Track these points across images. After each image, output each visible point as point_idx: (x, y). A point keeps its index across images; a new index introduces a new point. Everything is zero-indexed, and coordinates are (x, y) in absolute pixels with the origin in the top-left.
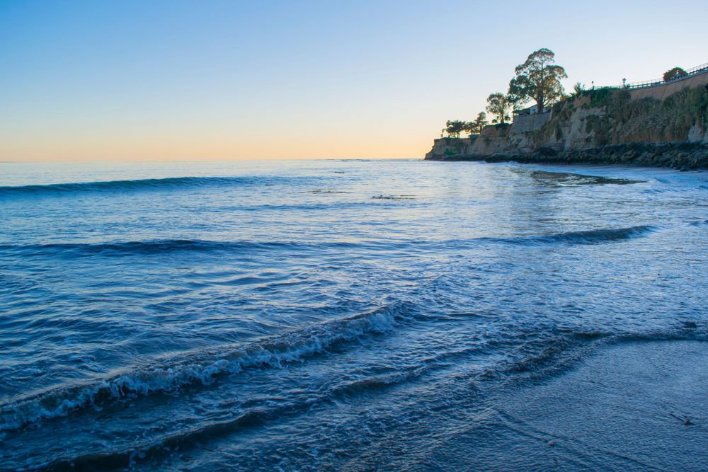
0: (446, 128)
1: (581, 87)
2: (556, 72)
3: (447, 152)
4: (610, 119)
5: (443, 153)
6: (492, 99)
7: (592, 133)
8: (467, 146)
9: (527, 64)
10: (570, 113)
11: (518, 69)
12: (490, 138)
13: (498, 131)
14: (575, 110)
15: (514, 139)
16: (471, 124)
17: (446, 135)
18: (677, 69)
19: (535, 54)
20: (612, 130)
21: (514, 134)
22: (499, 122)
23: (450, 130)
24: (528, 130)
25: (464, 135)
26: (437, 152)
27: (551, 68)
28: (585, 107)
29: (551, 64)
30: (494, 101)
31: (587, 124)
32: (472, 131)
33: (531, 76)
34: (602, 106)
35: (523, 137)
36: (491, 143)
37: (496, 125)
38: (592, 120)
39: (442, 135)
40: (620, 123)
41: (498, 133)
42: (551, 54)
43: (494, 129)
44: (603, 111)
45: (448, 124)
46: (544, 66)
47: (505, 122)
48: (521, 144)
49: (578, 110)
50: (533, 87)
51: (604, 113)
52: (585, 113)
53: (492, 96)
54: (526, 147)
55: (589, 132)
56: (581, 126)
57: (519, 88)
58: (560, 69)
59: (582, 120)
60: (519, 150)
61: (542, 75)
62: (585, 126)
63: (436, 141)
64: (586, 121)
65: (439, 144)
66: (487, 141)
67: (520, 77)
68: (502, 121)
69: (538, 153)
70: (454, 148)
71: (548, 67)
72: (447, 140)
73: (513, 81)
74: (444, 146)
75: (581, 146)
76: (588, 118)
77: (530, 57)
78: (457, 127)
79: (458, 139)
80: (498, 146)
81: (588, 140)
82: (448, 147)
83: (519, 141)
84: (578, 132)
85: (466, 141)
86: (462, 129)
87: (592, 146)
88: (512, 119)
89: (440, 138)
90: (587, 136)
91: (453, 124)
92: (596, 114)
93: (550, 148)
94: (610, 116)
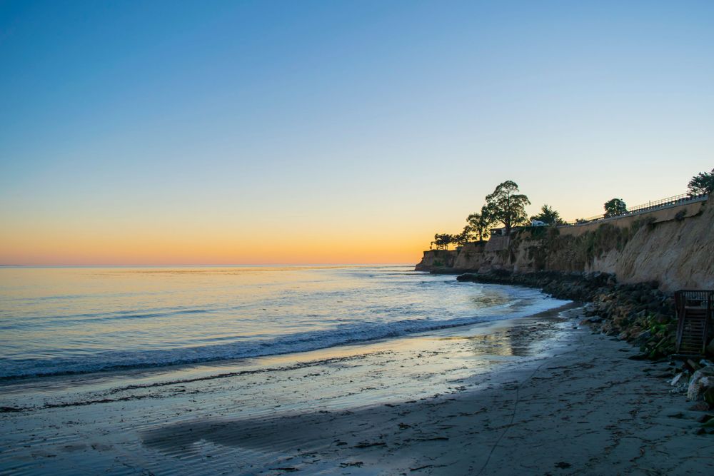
0: (435, 240)
1: (548, 208)
2: (521, 200)
3: (436, 264)
4: (545, 249)
5: (431, 264)
6: (472, 219)
7: (533, 260)
8: (454, 257)
9: (496, 193)
10: (518, 244)
11: (488, 198)
12: (470, 254)
13: (477, 248)
14: (521, 241)
15: (488, 256)
16: (458, 236)
17: (435, 247)
18: (615, 200)
19: (502, 185)
20: (547, 257)
21: (488, 252)
22: (478, 239)
23: (438, 243)
24: (498, 249)
25: (451, 247)
26: (426, 264)
27: (516, 197)
28: (528, 239)
29: (516, 193)
30: (473, 221)
31: (530, 253)
32: (459, 243)
33: (500, 203)
34: (540, 239)
35: (494, 255)
36: (471, 259)
37: (475, 242)
38: (532, 249)
39: (431, 248)
40: (553, 252)
41: (477, 249)
42: (515, 185)
43: (474, 246)
44: (540, 243)
45: (436, 237)
46: (510, 195)
47: (484, 239)
48: (494, 261)
49: (523, 241)
50: (501, 213)
51: (541, 245)
52: (527, 244)
53: (471, 217)
54: (497, 264)
55: (531, 259)
56: (525, 254)
57: (488, 214)
58: (524, 198)
59: (526, 250)
60: (492, 266)
61: (508, 203)
62: (528, 254)
63: (425, 253)
64: (528, 251)
65: (428, 255)
66: (468, 256)
67: (491, 204)
68: (481, 238)
69: (495, 274)
70: (442, 260)
71: (513, 196)
72: (436, 252)
73: (484, 208)
74: (432, 257)
75: (525, 270)
76: (530, 248)
77: (498, 188)
78: (445, 239)
79: (446, 250)
80: (478, 261)
81: (530, 265)
82: (436, 259)
83: (492, 258)
84: (523, 259)
85: (453, 253)
86: (450, 242)
87: (533, 270)
88: (489, 236)
89: (429, 250)
90: (530, 262)
91: (440, 237)
92: (535, 245)
93: (505, 270)
94: (545, 247)
